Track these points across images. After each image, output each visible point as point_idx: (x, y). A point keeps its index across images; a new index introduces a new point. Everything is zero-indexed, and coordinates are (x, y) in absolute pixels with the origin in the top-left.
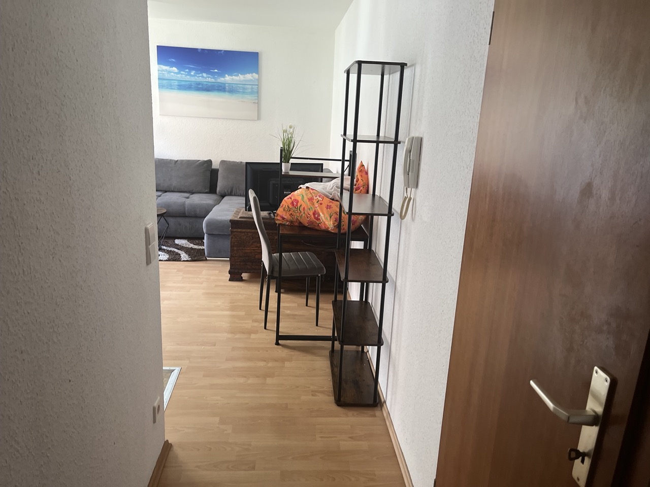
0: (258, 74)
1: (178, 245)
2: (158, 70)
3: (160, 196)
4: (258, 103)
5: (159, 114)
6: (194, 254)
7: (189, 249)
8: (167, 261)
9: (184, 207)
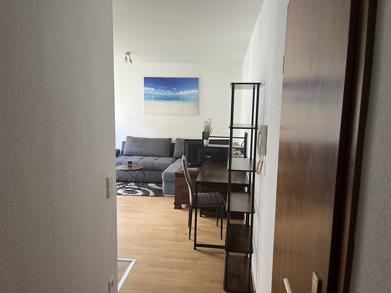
0: (198, 89)
1: (149, 187)
2: (144, 90)
3: (142, 159)
4: (198, 106)
5: (144, 113)
6: (157, 192)
7: (155, 189)
8: (142, 196)
9: (154, 165)
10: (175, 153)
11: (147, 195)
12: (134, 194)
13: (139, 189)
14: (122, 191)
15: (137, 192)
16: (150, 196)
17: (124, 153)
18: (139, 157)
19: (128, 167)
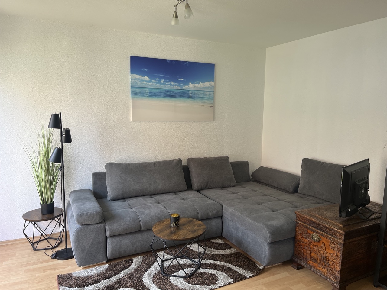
5: (131, 120)
6: (240, 263)
7: (225, 258)
8: (236, 282)
9: (197, 212)
10: (196, 182)
11: (242, 278)
12: (214, 281)
13: (201, 266)
14: (185, 282)
15: (211, 274)
16: (248, 277)
17: (110, 196)
18: (149, 201)
19: (173, 227)
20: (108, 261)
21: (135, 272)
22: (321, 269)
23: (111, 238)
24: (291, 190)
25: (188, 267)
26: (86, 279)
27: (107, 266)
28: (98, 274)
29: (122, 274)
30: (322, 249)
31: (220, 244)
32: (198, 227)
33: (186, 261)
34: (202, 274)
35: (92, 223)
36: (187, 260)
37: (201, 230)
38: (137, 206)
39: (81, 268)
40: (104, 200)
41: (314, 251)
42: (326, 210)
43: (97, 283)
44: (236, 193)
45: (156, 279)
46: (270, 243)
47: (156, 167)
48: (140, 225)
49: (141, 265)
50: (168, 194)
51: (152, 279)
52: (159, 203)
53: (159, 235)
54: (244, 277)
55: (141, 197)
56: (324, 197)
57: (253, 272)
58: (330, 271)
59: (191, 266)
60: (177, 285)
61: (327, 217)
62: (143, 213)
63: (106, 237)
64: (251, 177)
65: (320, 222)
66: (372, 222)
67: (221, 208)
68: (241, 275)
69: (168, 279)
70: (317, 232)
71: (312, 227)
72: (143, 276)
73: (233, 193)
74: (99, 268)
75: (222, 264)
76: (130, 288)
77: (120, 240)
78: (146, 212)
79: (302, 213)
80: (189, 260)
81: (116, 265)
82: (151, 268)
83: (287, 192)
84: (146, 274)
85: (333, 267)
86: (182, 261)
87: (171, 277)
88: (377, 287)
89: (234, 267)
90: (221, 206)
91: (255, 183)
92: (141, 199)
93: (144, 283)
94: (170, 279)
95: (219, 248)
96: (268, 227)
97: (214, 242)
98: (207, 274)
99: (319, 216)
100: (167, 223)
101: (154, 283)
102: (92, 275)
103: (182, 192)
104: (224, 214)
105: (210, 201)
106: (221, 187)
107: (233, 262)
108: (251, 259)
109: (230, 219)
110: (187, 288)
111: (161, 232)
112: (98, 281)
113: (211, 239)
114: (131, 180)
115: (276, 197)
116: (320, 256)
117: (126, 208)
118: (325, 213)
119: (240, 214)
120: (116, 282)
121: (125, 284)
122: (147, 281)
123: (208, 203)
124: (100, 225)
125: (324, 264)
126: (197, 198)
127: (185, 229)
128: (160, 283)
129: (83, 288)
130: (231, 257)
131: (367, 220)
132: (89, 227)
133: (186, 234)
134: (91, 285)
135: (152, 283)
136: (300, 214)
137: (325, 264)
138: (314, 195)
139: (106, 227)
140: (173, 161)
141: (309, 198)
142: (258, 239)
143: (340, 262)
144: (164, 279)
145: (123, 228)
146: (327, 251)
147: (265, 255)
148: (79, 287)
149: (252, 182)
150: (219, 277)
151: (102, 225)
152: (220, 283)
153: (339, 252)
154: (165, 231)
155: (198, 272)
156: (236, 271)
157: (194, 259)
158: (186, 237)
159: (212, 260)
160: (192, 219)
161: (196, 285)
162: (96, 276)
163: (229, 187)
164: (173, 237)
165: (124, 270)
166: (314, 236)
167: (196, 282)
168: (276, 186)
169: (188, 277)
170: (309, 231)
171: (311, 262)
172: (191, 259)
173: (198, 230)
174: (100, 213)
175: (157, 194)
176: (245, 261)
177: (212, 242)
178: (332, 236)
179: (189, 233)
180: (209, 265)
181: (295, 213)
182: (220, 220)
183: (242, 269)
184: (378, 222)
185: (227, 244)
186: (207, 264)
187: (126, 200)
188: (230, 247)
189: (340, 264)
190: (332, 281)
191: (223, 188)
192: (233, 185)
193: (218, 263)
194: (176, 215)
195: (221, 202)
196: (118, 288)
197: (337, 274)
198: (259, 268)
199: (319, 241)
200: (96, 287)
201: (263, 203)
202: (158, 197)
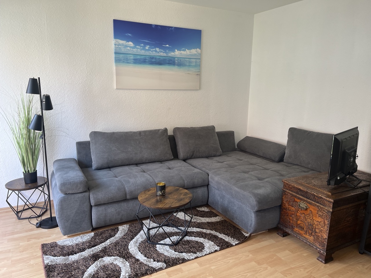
4: (199, 75)
5: (115, 88)
6: (226, 231)
7: (210, 226)
8: (222, 249)
9: (184, 180)
10: (182, 152)
11: (228, 245)
12: (200, 249)
13: (187, 234)
14: (171, 250)
15: (197, 242)
16: (234, 244)
17: (94, 165)
18: (134, 170)
19: (159, 196)
20: (93, 230)
21: (121, 240)
22: (307, 236)
23: (96, 207)
24: (277, 159)
25: (174, 235)
26: (71, 248)
27: (92, 234)
28: (83, 243)
29: (108, 242)
30: (309, 217)
31: (206, 212)
32: (184, 195)
33: (172, 230)
34: (188, 241)
35: (76, 192)
36: (173, 228)
37: (187, 199)
38: (122, 175)
39: (66, 237)
40: (89, 169)
41: (301, 219)
42: (313, 179)
43: (82, 252)
44: (222, 163)
45: (142, 247)
46: (256, 211)
47: (142, 136)
48: (126, 194)
49: (126, 233)
50: (154, 163)
51: (138, 247)
52: (144, 172)
53: (145, 204)
54: (230, 245)
55: (126, 166)
56: (310, 166)
57: (239, 240)
58: (317, 238)
59: (177, 234)
60: (163, 253)
61: (314, 185)
62: (129, 182)
63: (91, 206)
64: (236, 147)
65: (308, 191)
66: (361, 190)
67: (207, 176)
68: (227, 243)
69: (154, 247)
70: (304, 200)
71: (300, 195)
72: (128, 244)
73: (219, 162)
74: (85, 236)
75: (208, 231)
76: (116, 256)
77: (105, 209)
78: (132, 180)
79: (289, 181)
80: (175, 228)
81: (101, 234)
82: (137, 236)
83: (273, 161)
84: (132, 242)
85: (320, 235)
86: (168, 229)
87: (157, 245)
88: (362, 254)
89: (220, 234)
90: (208, 175)
91: (241, 153)
92: (126, 168)
93: (130, 251)
94: (156, 247)
95: (205, 216)
96: (255, 195)
97: (200, 210)
98: (193, 241)
99: (307, 185)
100: (152, 192)
101: (139, 251)
102: (77, 244)
103: (168, 161)
104: (210, 183)
105: (196, 170)
106: (207, 156)
107: (219, 230)
108: (237, 226)
109: (216, 187)
110: (173, 256)
111: (147, 201)
112: (83, 250)
113: (197, 208)
114: (116, 149)
115: (262, 166)
116: (307, 223)
117: (111, 177)
118: (313, 181)
119: (227, 183)
120: (101, 250)
121: (111, 252)
122: (133, 249)
123: (194, 171)
124: (84, 194)
125: (310, 232)
126: (183, 168)
127: (171, 198)
128: (146, 251)
129: (67, 257)
130: (217, 224)
131: (355, 188)
132: (73, 196)
133: (173, 203)
134: (76, 254)
135: (138, 251)
136: (287, 182)
137: (312, 231)
138: (300, 164)
139: (90, 196)
140: (159, 130)
141: (294, 166)
142: (245, 208)
143: (327, 230)
144: (150, 248)
145: (108, 197)
146: (314, 218)
147: (252, 223)
148: (63, 256)
149: (238, 152)
150: (205, 245)
151: (86, 194)
152: (207, 250)
153: (327, 220)
154: (151, 200)
155: (184, 240)
156: (222, 239)
157: (180, 227)
158: (173, 205)
159: (198, 227)
160: (178, 188)
161: (182, 252)
162: (81, 244)
163: (215, 156)
164: (159, 206)
165: (109, 238)
166: (301, 204)
167: (183, 250)
168: (261, 155)
169: (174, 245)
170: (296, 200)
171: (297, 230)
172: (177, 227)
173: (184, 198)
174: (84, 181)
175: (143, 163)
176: (231, 229)
177: (197, 210)
178: (320, 204)
179: (176, 201)
180: (195, 232)
181: (283, 181)
182: (206, 188)
183: (228, 237)
184: (366, 190)
185: (213, 212)
186: (193, 232)
187: (112, 169)
188: (216, 215)
189: (328, 231)
190: (319, 248)
191: (209, 158)
192: (219, 154)
193: (204, 231)
194: (162, 184)
195: (207, 171)
196: (103, 256)
197: (324, 242)
198: (245, 236)
199: (306, 209)
200: (81, 256)
201: (249, 172)
202: (144, 167)
